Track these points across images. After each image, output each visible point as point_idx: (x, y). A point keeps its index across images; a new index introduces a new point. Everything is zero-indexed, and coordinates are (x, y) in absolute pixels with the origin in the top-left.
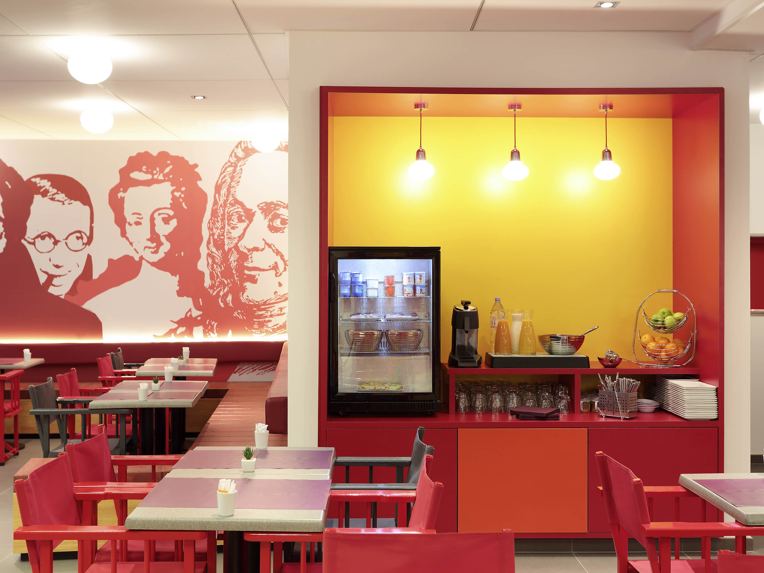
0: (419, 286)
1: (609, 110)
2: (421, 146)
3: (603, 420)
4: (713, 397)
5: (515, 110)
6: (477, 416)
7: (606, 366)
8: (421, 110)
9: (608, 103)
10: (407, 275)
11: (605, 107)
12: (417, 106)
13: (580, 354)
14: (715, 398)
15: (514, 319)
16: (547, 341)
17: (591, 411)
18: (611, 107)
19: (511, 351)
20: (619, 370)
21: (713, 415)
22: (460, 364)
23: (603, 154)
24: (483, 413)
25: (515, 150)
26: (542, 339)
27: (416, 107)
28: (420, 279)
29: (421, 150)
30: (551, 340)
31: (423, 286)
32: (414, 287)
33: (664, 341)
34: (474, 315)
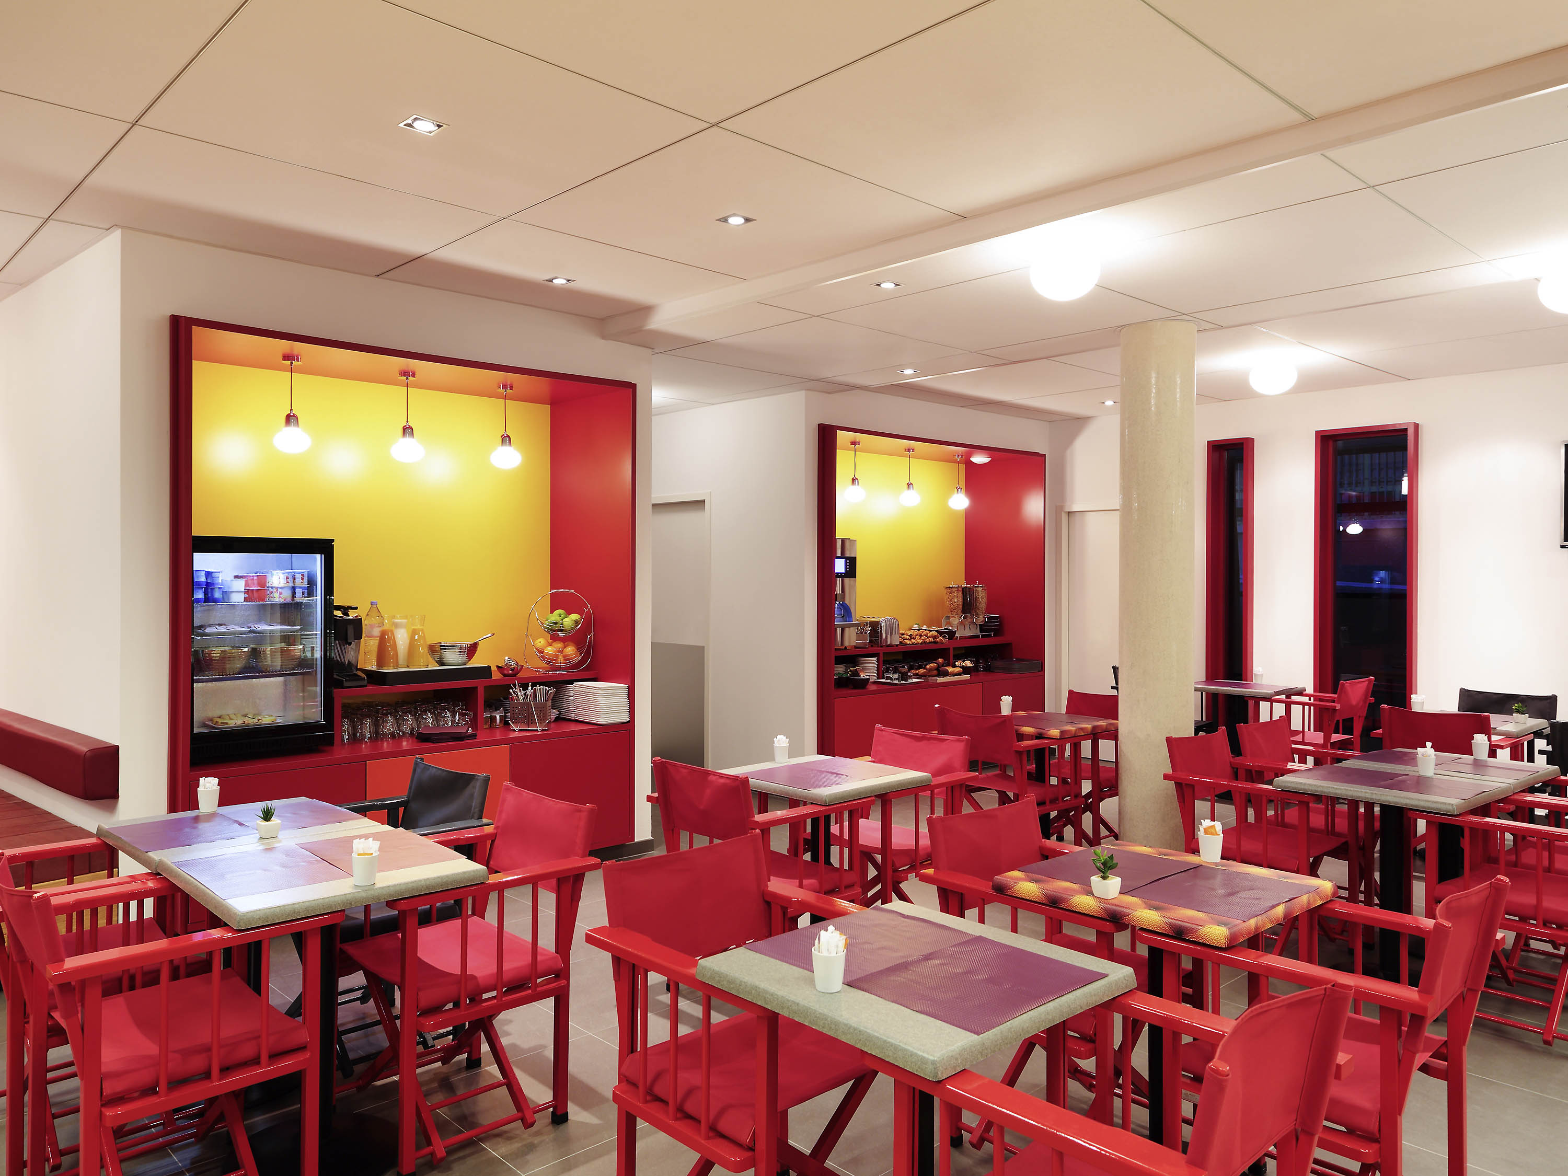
0: (300, 588)
1: (509, 390)
2: (291, 410)
3: (516, 734)
4: (625, 700)
5: (407, 379)
6: (364, 746)
7: (505, 675)
8: (292, 363)
9: (509, 383)
10: (284, 574)
11: (505, 387)
12: (286, 357)
13: (476, 662)
14: (627, 700)
15: (397, 625)
16: (436, 650)
17: (490, 726)
18: (511, 388)
19: (397, 666)
20: (519, 679)
21: (625, 718)
22: (346, 684)
23: (502, 439)
24: (370, 742)
25: (407, 426)
26: (432, 649)
27: (286, 359)
28: (302, 579)
29: (292, 414)
30: (441, 649)
31: (304, 587)
32: (294, 589)
33: (560, 645)
34: (358, 622)
